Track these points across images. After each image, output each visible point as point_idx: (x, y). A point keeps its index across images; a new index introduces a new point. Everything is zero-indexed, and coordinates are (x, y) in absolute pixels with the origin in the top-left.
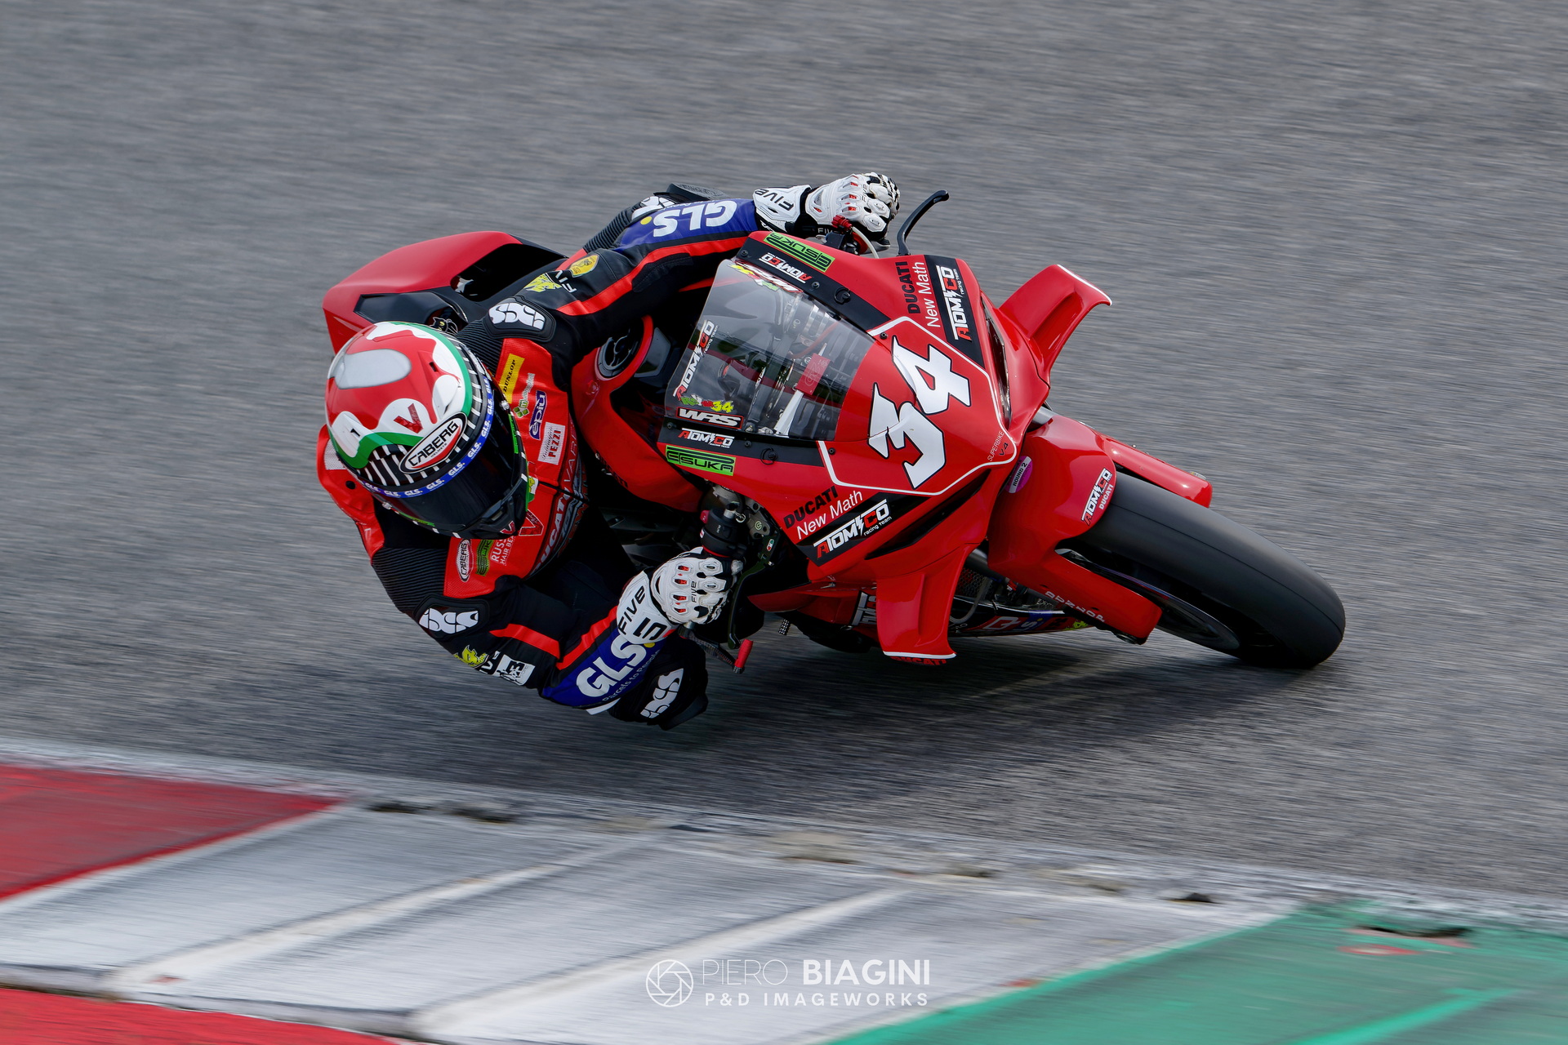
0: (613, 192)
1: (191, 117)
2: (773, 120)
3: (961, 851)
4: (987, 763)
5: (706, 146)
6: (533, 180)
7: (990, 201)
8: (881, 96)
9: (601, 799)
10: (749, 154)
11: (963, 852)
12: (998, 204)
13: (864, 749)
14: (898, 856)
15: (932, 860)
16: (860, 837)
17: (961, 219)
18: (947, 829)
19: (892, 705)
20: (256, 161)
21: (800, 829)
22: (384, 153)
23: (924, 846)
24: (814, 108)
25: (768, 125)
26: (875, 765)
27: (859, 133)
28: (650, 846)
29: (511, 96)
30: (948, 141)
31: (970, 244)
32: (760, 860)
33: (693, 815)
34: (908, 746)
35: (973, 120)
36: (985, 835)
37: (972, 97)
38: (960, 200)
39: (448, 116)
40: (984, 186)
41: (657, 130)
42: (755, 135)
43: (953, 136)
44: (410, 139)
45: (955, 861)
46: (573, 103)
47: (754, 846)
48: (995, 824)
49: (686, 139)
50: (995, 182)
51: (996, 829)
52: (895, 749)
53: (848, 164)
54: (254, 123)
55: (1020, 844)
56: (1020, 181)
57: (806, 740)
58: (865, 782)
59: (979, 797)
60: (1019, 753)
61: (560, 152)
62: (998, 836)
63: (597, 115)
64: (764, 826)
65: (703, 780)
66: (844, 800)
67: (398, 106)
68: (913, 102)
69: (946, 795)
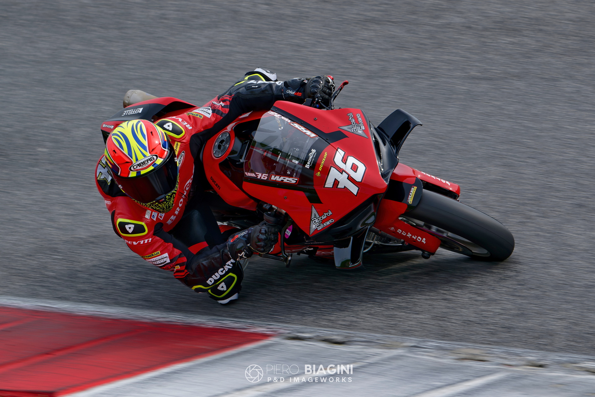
0: (388, 81)
1: (212, 50)
2: (454, 51)
3: (532, 356)
4: (543, 319)
5: (426, 62)
6: (355, 76)
7: (545, 84)
8: (499, 41)
9: (381, 334)
10: (444, 65)
11: (533, 356)
12: (548, 86)
13: (491, 314)
14: (506, 358)
15: (520, 360)
16: (489, 350)
17: (533, 92)
18: (526, 347)
19: (503, 295)
20: (239, 68)
21: (465, 347)
22: (292, 65)
23: (517, 355)
24: (471, 46)
25: (452, 53)
26: (496, 320)
27: (490, 56)
28: (402, 354)
29: (345, 41)
30: (527, 59)
31: (536, 103)
32: (448, 360)
33: (420, 341)
34: (510, 312)
35: (538, 51)
36: (542, 349)
37: (537, 41)
38: (532, 84)
39: (319, 49)
40: (542, 78)
41: (406, 55)
42: (447, 57)
43: (529, 57)
44: (303, 59)
45: (529, 361)
46: (371, 44)
47: (445, 354)
48: (546, 345)
49: (418, 59)
50: (547, 77)
51: (546, 347)
52: (505, 314)
53: (485, 69)
54: (238, 52)
55: (556, 354)
56: (558, 76)
57: (467, 310)
58: (492, 327)
59: (539, 334)
60: (556, 315)
61: (366, 64)
62: (548, 350)
63: (381, 49)
64: (450, 346)
65: (424, 326)
66: (483, 335)
67: (298, 45)
68: (513, 43)
69: (526, 333)
